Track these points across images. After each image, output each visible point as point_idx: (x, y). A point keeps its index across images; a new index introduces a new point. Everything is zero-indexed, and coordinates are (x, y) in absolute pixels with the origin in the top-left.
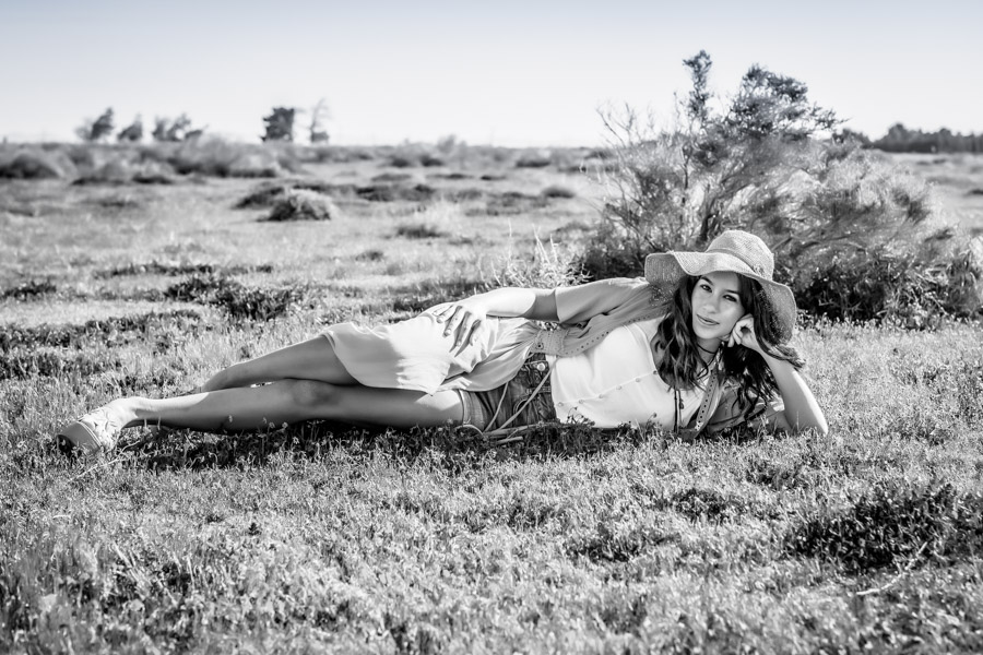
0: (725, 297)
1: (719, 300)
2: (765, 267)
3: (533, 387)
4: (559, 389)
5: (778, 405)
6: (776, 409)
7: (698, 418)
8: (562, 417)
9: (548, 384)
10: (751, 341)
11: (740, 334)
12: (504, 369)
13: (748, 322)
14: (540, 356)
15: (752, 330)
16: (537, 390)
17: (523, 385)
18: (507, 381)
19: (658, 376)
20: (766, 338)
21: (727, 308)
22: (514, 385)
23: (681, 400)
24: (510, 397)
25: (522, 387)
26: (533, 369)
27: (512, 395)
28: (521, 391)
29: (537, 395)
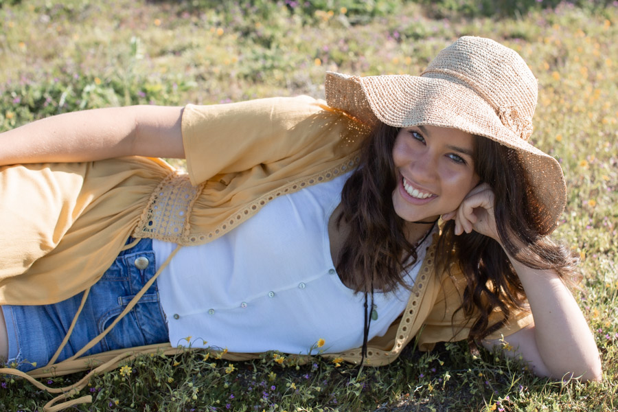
0: (447, 155)
1: (436, 161)
2: (520, 105)
3: (129, 294)
4: (172, 295)
5: (527, 320)
6: (522, 323)
7: (403, 323)
8: (180, 338)
9: (153, 290)
10: (489, 228)
11: (473, 219)
12: (81, 268)
13: (485, 200)
14: (146, 246)
15: (491, 212)
16: (136, 299)
17: (113, 290)
18: (88, 287)
19: (335, 278)
20: (513, 228)
21: (451, 173)
22: (97, 291)
23: (373, 304)
24: (91, 309)
25: (110, 295)
26: (127, 267)
27: (95, 307)
28: (109, 300)
29: (136, 306)
